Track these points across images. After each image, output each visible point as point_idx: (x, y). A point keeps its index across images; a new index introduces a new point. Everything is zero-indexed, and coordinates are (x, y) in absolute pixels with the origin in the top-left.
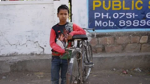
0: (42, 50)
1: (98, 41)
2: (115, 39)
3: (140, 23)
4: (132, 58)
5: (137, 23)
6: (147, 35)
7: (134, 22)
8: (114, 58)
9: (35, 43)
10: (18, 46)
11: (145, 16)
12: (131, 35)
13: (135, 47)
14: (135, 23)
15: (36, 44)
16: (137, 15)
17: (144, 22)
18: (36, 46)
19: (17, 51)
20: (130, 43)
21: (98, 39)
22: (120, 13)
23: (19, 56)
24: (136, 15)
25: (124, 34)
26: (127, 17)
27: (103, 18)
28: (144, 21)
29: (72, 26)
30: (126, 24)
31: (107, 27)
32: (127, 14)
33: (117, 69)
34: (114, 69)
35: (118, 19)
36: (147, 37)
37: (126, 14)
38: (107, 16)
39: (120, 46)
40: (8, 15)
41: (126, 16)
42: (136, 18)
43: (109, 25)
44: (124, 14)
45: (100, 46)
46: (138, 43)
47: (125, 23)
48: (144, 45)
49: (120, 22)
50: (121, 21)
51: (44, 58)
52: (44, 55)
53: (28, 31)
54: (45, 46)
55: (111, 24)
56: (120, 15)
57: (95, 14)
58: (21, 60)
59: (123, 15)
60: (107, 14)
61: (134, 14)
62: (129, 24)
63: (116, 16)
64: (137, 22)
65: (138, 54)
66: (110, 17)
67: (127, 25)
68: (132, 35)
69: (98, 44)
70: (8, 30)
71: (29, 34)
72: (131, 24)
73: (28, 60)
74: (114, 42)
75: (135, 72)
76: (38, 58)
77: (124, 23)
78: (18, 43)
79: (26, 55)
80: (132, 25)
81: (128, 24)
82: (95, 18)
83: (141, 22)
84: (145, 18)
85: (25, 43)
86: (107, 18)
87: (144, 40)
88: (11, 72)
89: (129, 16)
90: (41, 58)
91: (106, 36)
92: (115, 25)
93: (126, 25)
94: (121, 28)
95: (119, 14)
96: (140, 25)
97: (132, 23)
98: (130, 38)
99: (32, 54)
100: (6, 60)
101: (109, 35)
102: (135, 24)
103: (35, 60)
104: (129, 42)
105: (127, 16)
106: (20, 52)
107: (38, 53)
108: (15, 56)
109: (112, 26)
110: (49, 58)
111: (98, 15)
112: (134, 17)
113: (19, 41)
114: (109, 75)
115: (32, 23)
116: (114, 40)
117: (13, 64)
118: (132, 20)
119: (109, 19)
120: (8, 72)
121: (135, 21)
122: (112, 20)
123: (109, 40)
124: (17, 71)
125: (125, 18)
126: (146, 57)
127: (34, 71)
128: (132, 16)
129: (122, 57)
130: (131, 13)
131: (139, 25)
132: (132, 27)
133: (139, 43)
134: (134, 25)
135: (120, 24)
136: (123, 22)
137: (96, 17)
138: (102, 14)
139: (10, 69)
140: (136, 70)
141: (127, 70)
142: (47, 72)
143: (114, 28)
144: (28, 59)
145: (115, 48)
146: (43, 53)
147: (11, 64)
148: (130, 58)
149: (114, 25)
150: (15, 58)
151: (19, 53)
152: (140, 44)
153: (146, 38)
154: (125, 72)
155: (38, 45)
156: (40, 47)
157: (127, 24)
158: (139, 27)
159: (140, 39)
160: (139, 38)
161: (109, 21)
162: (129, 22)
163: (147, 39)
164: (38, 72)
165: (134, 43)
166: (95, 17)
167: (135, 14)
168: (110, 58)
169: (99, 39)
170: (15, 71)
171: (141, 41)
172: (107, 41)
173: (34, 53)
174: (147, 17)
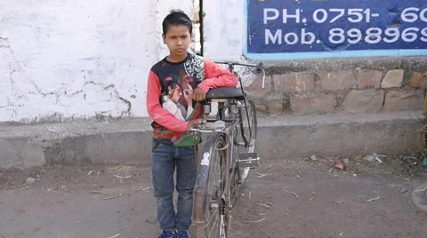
0: (126, 107)
1: (272, 83)
2: (316, 77)
3: (383, 35)
4: (359, 128)
5: (375, 35)
6: (402, 67)
7: (368, 32)
8: (313, 129)
9: (106, 88)
10: (63, 98)
11: (399, 16)
12: (358, 69)
13: (367, 99)
14: (372, 34)
15: (108, 91)
16: (377, 15)
17: (394, 33)
18: (109, 98)
19: (59, 109)
20: (357, 89)
21: (272, 77)
22: (331, 10)
23: (64, 122)
24: (373, 15)
25: (340, 65)
26: (350, 19)
27: (285, 21)
28: (396, 29)
29: (202, 65)
30: (347, 37)
31: (295, 45)
32: (350, 12)
33: (320, 156)
34: (314, 158)
35: (327, 26)
36: (401, 72)
37: (346, 12)
38: (297, 17)
39: (331, 97)
40: (34, 16)
41: (346, 16)
42: (374, 22)
43: (303, 42)
44: (343, 11)
45: (277, 97)
46: (378, 90)
47: (345, 34)
48: (394, 92)
49: (331, 32)
50: (334, 30)
51: (131, 128)
52: (131, 119)
53: (89, 59)
54: (134, 97)
55: (307, 38)
56: (331, 15)
57: (266, 11)
58: (72, 135)
59: (340, 13)
60: (298, 11)
61: (368, 11)
62: (356, 38)
63: (320, 16)
64: (377, 32)
65: (375, 118)
66: (304, 21)
67: (349, 40)
68: (362, 68)
69: (273, 91)
70: (34, 56)
71: (91, 65)
72: (359, 39)
73: (91, 136)
74: (315, 86)
75: (367, 163)
76: (116, 128)
77: (341, 35)
78: (63, 91)
79: (85, 119)
80: (363, 41)
81: (352, 39)
82: (265, 22)
83: (387, 33)
84: (397, 21)
85: (79, 90)
86: (298, 21)
87: (394, 78)
88: (46, 166)
89: (356, 17)
90: (123, 131)
91: (294, 71)
92: (318, 42)
93: (346, 40)
94: (334, 47)
95: (328, 11)
96: (385, 40)
97: (364, 35)
98: (355, 75)
99: (100, 118)
100: (33, 136)
101: (301, 68)
102: (371, 39)
103: (109, 136)
104: (354, 87)
105: (351, 16)
106: (67, 114)
107: (115, 115)
108: (55, 122)
109: (310, 42)
110: (143, 131)
111: (273, 14)
112: (368, 20)
113: (64, 84)
114: (299, 174)
115: (98, 37)
116: (315, 80)
117: (50, 145)
118: (363, 27)
119: (301, 25)
120: (40, 164)
121: (372, 29)
122: (311, 26)
123: (300, 82)
124: (63, 162)
125: (344, 23)
126: (395, 125)
127: (106, 162)
128: (364, 16)
129: (335, 125)
130: (361, 10)
131: (382, 41)
132: (363, 45)
133: (380, 88)
134: (367, 39)
135: (330, 39)
136: (339, 32)
137: (268, 21)
138: (285, 11)
139: (43, 157)
140: (370, 158)
141: (346, 161)
142: (140, 165)
143: (315, 48)
144: (89, 133)
145: (317, 103)
146: (127, 114)
147: (46, 145)
148: (355, 128)
149: (315, 42)
150: (55, 128)
151: (66, 116)
152: (382, 92)
153: (398, 75)
154: (341, 166)
155: (114, 94)
156: (119, 100)
157: (349, 37)
158: (382, 46)
159: (383, 78)
160: (378, 74)
161: (303, 30)
162: (353, 33)
163: (400, 79)
164: (117, 165)
165: (366, 87)
166: (266, 19)
167: (371, 13)
168: (304, 128)
169: (276, 77)
170: (57, 163)
171: (385, 84)
172: (295, 85)
173: (104, 114)
174: (405, 20)
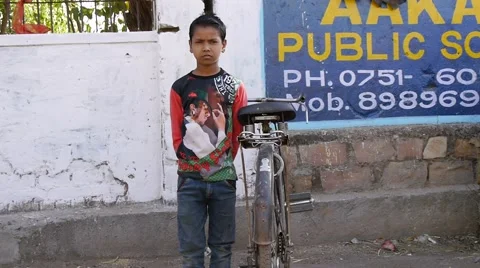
0: (121, 189)
1: (298, 155)
2: (348, 147)
3: (419, 100)
4: (404, 204)
5: (410, 99)
6: (444, 134)
7: (402, 96)
8: (351, 206)
9: (98, 166)
10: (43, 178)
11: (434, 78)
12: (396, 136)
13: (409, 172)
14: (407, 99)
15: (101, 170)
16: (410, 77)
17: (431, 97)
18: (101, 178)
19: (38, 194)
20: (397, 160)
21: (298, 148)
22: (360, 71)
23: (44, 210)
24: (406, 77)
25: (376, 131)
26: (381, 82)
27: (308, 84)
28: (432, 93)
30: (379, 102)
31: (321, 112)
32: (380, 73)
33: (362, 239)
34: (355, 241)
35: (356, 89)
36: (444, 140)
37: (376, 73)
38: (322, 79)
39: (367, 171)
40: (13, 79)
41: (376, 78)
42: (408, 85)
43: (330, 108)
44: (372, 73)
45: (303, 172)
46: (420, 160)
47: (377, 99)
48: (437, 164)
49: (361, 96)
50: (364, 94)
51: (131, 211)
52: (128, 204)
53: (77, 130)
54: (132, 176)
55: (335, 104)
56: (360, 77)
57: (286, 72)
58: (55, 221)
59: (369, 75)
60: (322, 73)
61: (400, 73)
62: (389, 103)
63: (348, 78)
64: (412, 96)
65: (421, 192)
66: (330, 84)
67: (381, 106)
68: (400, 136)
69: (299, 165)
70: (9, 127)
71: (81, 138)
72: (393, 104)
73: (80, 221)
74: (348, 157)
75: (419, 244)
76: (110, 212)
77: (372, 99)
78: (44, 170)
79: (70, 206)
80: (397, 106)
81: (385, 104)
82: (286, 86)
83: (423, 96)
84: (433, 84)
85: (65, 169)
86: (323, 84)
87: (436, 148)
88: (19, 262)
89: (387, 79)
90: (121, 214)
91: (322, 140)
92: (347, 108)
93: (378, 106)
94: (366, 114)
95: (356, 73)
96: (422, 105)
97: (398, 100)
98: (393, 145)
99: (89, 203)
100: (6, 223)
101: (331, 137)
102: (406, 104)
103: (103, 220)
104: (393, 158)
105: (381, 78)
106: (48, 199)
107: (108, 200)
108: (31, 210)
109: (338, 109)
110: (146, 213)
111: (294, 76)
112: (401, 83)
113: (45, 162)
114: (342, 257)
115: (89, 104)
116: (348, 151)
117: (28, 235)
118: (396, 90)
119: (327, 89)
120: (12, 260)
121: (405, 93)
122: (338, 90)
123: (331, 153)
124: (43, 257)
125: (374, 86)
126: (446, 198)
127: (98, 255)
128: (396, 77)
129: (376, 200)
130: (392, 71)
131: (418, 106)
132: (397, 112)
133: (422, 159)
134: (401, 104)
135: (361, 104)
136: (370, 96)
137: (289, 84)
138: (308, 73)
139: (16, 250)
140: (422, 239)
141: (395, 242)
142: (141, 257)
143: (343, 115)
144: (78, 218)
145: (353, 178)
146: (123, 199)
147: (21, 234)
148: (401, 203)
149: (343, 108)
150: (33, 215)
151: (46, 202)
152: (426, 164)
153: (441, 143)
154: (390, 247)
155: (107, 173)
156: (114, 181)
157: (382, 102)
158: (418, 112)
159: (424, 146)
160: (419, 142)
161: (329, 94)
162: (386, 97)
163: (443, 148)
164: (113, 258)
165: (406, 159)
166: (287, 82)
167: (403, 74)
168: (340, 204)
169: (302, 148)
170: (34, 258)
171: (428, 154)
172: (325, 156)
173: (94, 199)
174: (441, 82)
